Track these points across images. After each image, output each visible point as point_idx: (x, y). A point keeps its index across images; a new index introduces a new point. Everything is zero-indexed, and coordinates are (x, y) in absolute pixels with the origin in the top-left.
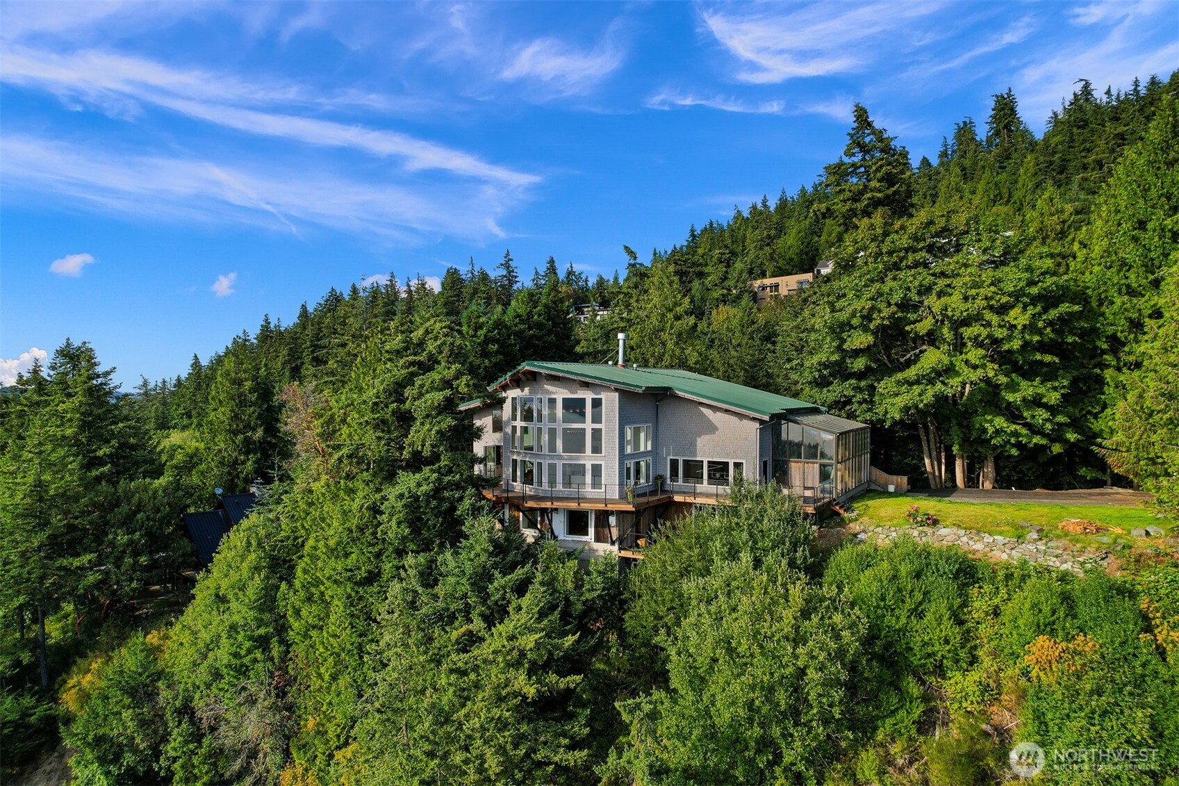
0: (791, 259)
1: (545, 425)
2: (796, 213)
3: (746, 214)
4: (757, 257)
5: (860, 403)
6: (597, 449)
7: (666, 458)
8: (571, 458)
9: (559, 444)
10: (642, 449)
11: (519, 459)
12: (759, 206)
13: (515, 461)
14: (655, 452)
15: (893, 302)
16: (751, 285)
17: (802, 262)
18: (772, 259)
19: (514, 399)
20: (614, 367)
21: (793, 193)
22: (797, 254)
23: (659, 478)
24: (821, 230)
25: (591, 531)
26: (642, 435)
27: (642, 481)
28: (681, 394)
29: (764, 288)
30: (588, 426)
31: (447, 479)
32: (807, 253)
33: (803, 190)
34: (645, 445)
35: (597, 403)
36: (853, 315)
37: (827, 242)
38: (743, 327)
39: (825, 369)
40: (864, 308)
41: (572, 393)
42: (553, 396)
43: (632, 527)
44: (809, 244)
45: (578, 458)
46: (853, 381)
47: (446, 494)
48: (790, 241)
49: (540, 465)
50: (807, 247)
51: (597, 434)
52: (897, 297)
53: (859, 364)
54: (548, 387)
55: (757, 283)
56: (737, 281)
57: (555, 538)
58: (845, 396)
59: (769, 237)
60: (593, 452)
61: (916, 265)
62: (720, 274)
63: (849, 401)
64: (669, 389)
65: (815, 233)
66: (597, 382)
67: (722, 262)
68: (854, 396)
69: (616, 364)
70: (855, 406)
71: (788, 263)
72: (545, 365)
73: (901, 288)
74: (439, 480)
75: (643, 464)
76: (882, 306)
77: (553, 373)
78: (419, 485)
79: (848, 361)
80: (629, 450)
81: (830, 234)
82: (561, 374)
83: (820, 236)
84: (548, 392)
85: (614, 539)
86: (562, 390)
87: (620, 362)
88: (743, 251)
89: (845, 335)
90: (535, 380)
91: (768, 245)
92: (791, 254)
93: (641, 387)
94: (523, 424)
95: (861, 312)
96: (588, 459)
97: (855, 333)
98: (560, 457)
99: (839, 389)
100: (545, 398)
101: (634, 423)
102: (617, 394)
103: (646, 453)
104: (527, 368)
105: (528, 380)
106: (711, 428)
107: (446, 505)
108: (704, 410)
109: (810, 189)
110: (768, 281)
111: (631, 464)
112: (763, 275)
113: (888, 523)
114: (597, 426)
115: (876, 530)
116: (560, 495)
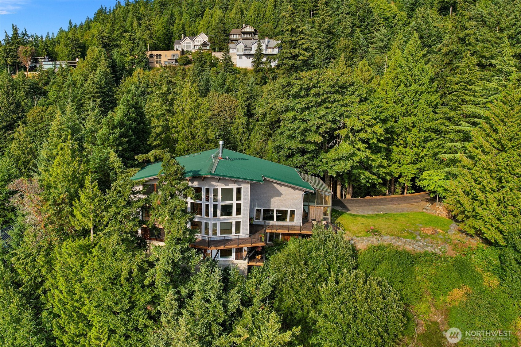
1: (211, 203)
6: (238, 213)
7: (253, 208)
8: (225, 219)
9: (219, 212)
25: (234, 254)
29: (152, 56)
30: (234, 202)
35: (239, 191)
36: (312, 125)
41: (227, 186)
42: (216, 188)
45: (228, 219)
49: (207, 223)
50: (167, 31)
51: (239, 206)
52: (330, 118)
54: (213, 183)
55: (149, 53)
57: (214, 260)
58: (304, 163)
60: (237, 215)
73: (332, 113)
84: (213, 185)
85: (245, 257)
86: (221, 184)
89: (307, 134)
96: (234, 219)
97: (311, 134)
98: (219, 219)
100: (211, 188)
102: (249, 186)
106: (279, 194)
108: (274, 184)
110: (155, 53)
113: (360, 235)
114: (239, 202)
115: (357, 239)
116: (219, 239)
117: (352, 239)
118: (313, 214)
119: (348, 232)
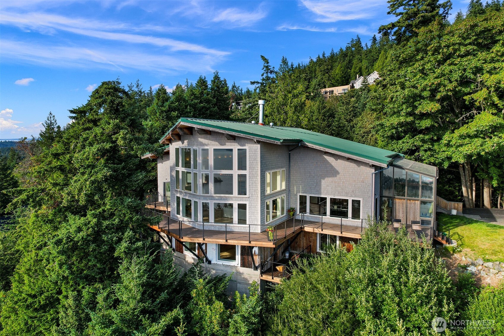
0: (338, 80)
1: (200, 171)
2: (339, 60)
3: (315, 60)
4: (322, 79)
5: (426, 151)
6: (242, 191)
7: (296, 195)
8: (221, 198)
9: (211, 186)
10: (278, 189)
11: (181, 197)
12: (321, 57)
13: (178, 198)
14: (288, 190)
15: (453, 80)
16: (320, 91)
17: (342, 81)
18: (329, 80)
19: (177, 150)
20: (256, 125)
21: (336, 51)
22: (340, 78)
23: (291, 210)
24: (351, 66)
25: (238, 257)
26: (279, 178)
27: (279, 213)
28: (310, 145)
29: (326, 93)
30: (235, 172)
31: (106, 223)
32: (345, 77)
33: (341, 50)
34: (281, 185)
35: (242, 155)
36: (424, 89)
37: (354, 72)
38: (319, 110)
39: (401, 127)
40: (433, 84)
41: (222, 145)
42: (206, 148)
43: (271, 256)
44: (346, 73)
45: (226, 199)
46: (421, 136)
47: (104, 237)
48: (337, 71)
49: (196, 203)
50: (345, 74)
51: (242, 180)
52: (456, 76)
53: (426, 123)
54: (201, 140)
55: (323, 90)
56: (314, 89)
57: (210, 262)
58: (415, 146)
59: (328, 69)
60: (239, 194)
61: (467, 54)
62: (306, 86)
63: (418, 149)
64: (300, 141)
65: (349, 68)
66: (242, 135)
67: (306, 80)
68: (422, 146)
69: (257, 123)
70: (421, 153)
71: (336, 82)
72: (198, 121)
73: (459, 69)
74: (99, 224)
75: (279, 201)
76: (446, 82)
77: (204, 128)
78: (79, 230)
79: (417, 122)
80: (268, 191)
81: (355, 68)
82: (211, 129)
83: (351, 69)
84: (202, 144)
85: (257, 265)
86: (213, 142)
87: (261, 121)
88: (315, 76)
89: (416, 104)
90: (192, 134)
91: (327, 73)
92: (337, 77)
93: (279, 140)
94: (184, 169)
95: (430, 86)
96: (235, 199)
97: (424, 102)
98: (212, 198)
99: (411, 141)
100: (199, 149)
101: (273, 169)
102: (259, 146)
103: (281, 192)
104: (182, 123)
105: (185, 134)
106: (334, 173)
107: (105, 248)
108: (327, 158)
109: (344, 49)
110: (328, 89)
111: (270, 202)
112: (325, 87)
113: (494, 258)
114: (242, 172)
115: (485, 264)
116: (212, 228)
117: (473, 264)
118: (401, 212)
119: (469, 250)
